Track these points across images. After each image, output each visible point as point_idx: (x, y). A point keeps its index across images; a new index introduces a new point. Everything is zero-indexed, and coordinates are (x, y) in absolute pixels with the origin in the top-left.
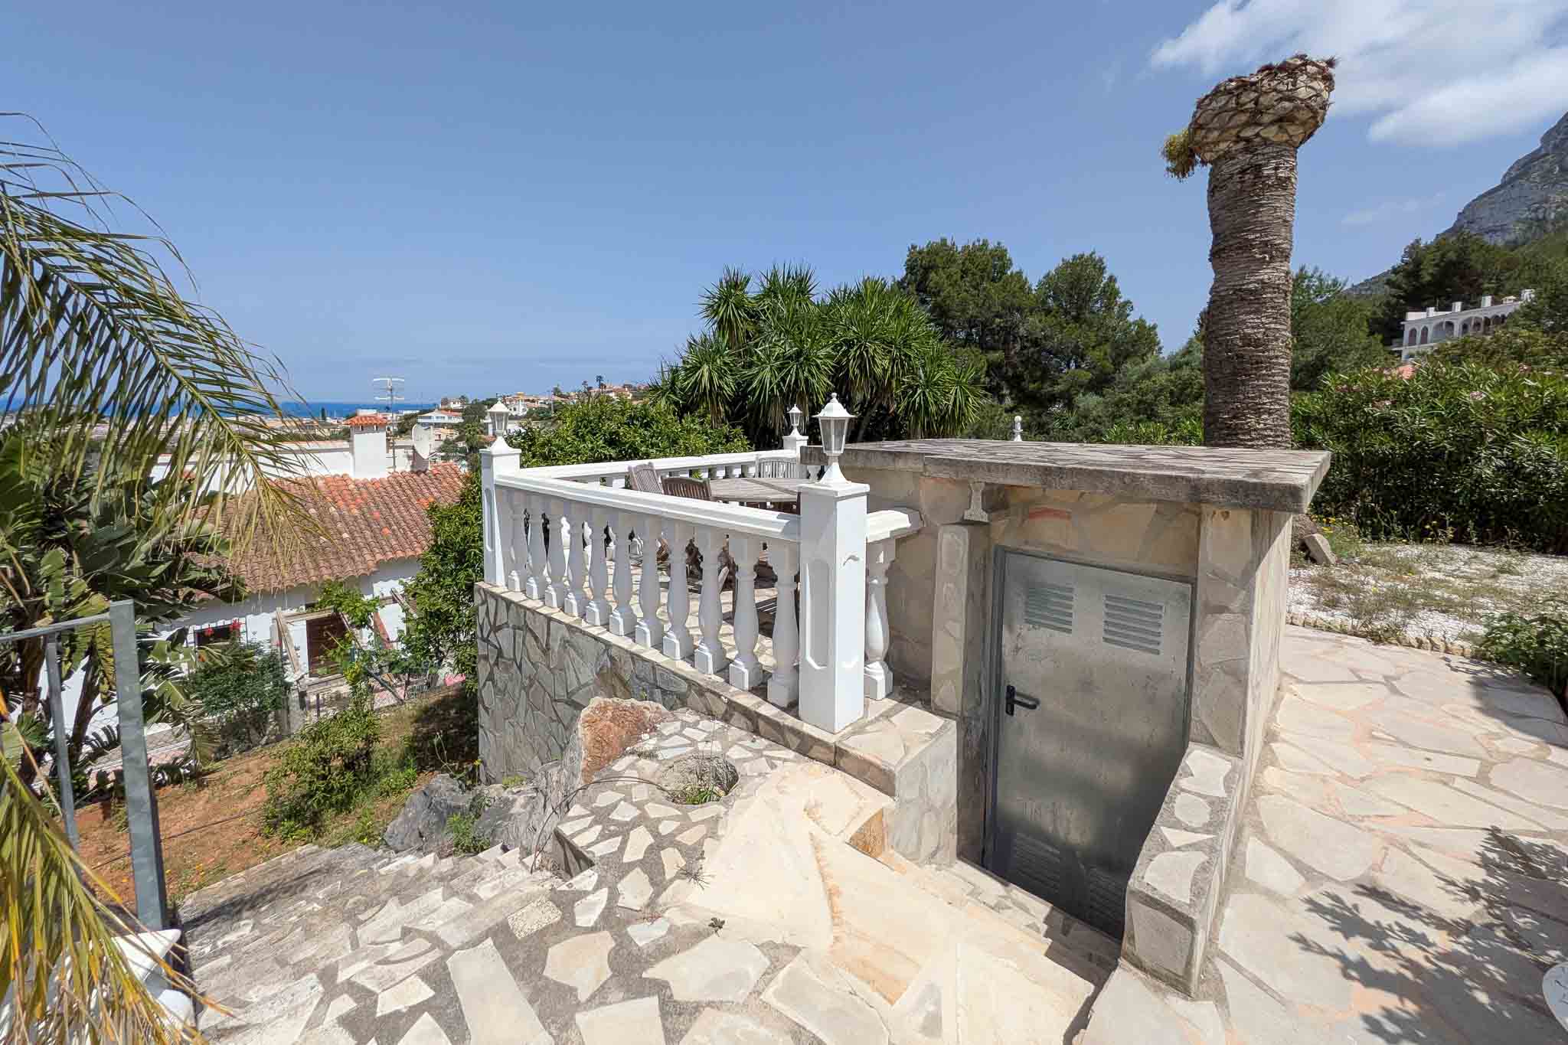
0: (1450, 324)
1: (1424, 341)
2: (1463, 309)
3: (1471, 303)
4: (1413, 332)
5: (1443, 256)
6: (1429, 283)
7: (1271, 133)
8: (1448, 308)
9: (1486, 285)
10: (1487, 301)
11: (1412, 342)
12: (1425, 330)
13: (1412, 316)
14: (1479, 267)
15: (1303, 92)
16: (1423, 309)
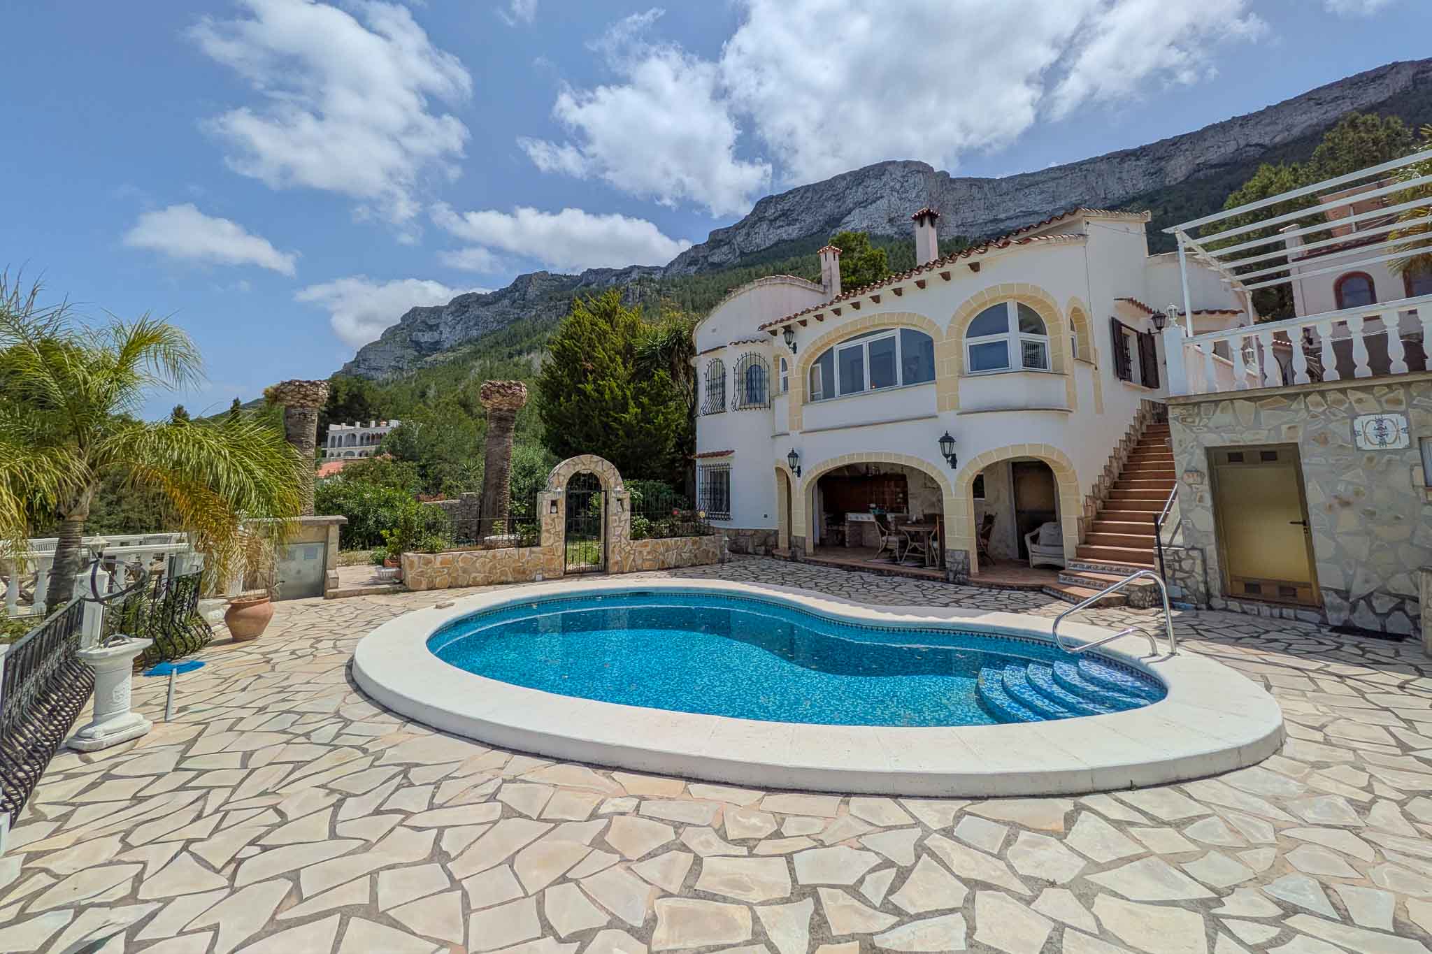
0: (354, 436)
1: (340, 445)
2: (361, 426)
3: (365, 424)
4: (333, 438)
5: (350, 390)
6: (342, 406)
7: (310, 403)
8: (353, 424)
9: (372, 413)
10: (373, 423)
11: (333, 446)
12: (340, 437)
13: (333, 427)
14: (369, 400)
15: (320, 393)
16: (339, 423)
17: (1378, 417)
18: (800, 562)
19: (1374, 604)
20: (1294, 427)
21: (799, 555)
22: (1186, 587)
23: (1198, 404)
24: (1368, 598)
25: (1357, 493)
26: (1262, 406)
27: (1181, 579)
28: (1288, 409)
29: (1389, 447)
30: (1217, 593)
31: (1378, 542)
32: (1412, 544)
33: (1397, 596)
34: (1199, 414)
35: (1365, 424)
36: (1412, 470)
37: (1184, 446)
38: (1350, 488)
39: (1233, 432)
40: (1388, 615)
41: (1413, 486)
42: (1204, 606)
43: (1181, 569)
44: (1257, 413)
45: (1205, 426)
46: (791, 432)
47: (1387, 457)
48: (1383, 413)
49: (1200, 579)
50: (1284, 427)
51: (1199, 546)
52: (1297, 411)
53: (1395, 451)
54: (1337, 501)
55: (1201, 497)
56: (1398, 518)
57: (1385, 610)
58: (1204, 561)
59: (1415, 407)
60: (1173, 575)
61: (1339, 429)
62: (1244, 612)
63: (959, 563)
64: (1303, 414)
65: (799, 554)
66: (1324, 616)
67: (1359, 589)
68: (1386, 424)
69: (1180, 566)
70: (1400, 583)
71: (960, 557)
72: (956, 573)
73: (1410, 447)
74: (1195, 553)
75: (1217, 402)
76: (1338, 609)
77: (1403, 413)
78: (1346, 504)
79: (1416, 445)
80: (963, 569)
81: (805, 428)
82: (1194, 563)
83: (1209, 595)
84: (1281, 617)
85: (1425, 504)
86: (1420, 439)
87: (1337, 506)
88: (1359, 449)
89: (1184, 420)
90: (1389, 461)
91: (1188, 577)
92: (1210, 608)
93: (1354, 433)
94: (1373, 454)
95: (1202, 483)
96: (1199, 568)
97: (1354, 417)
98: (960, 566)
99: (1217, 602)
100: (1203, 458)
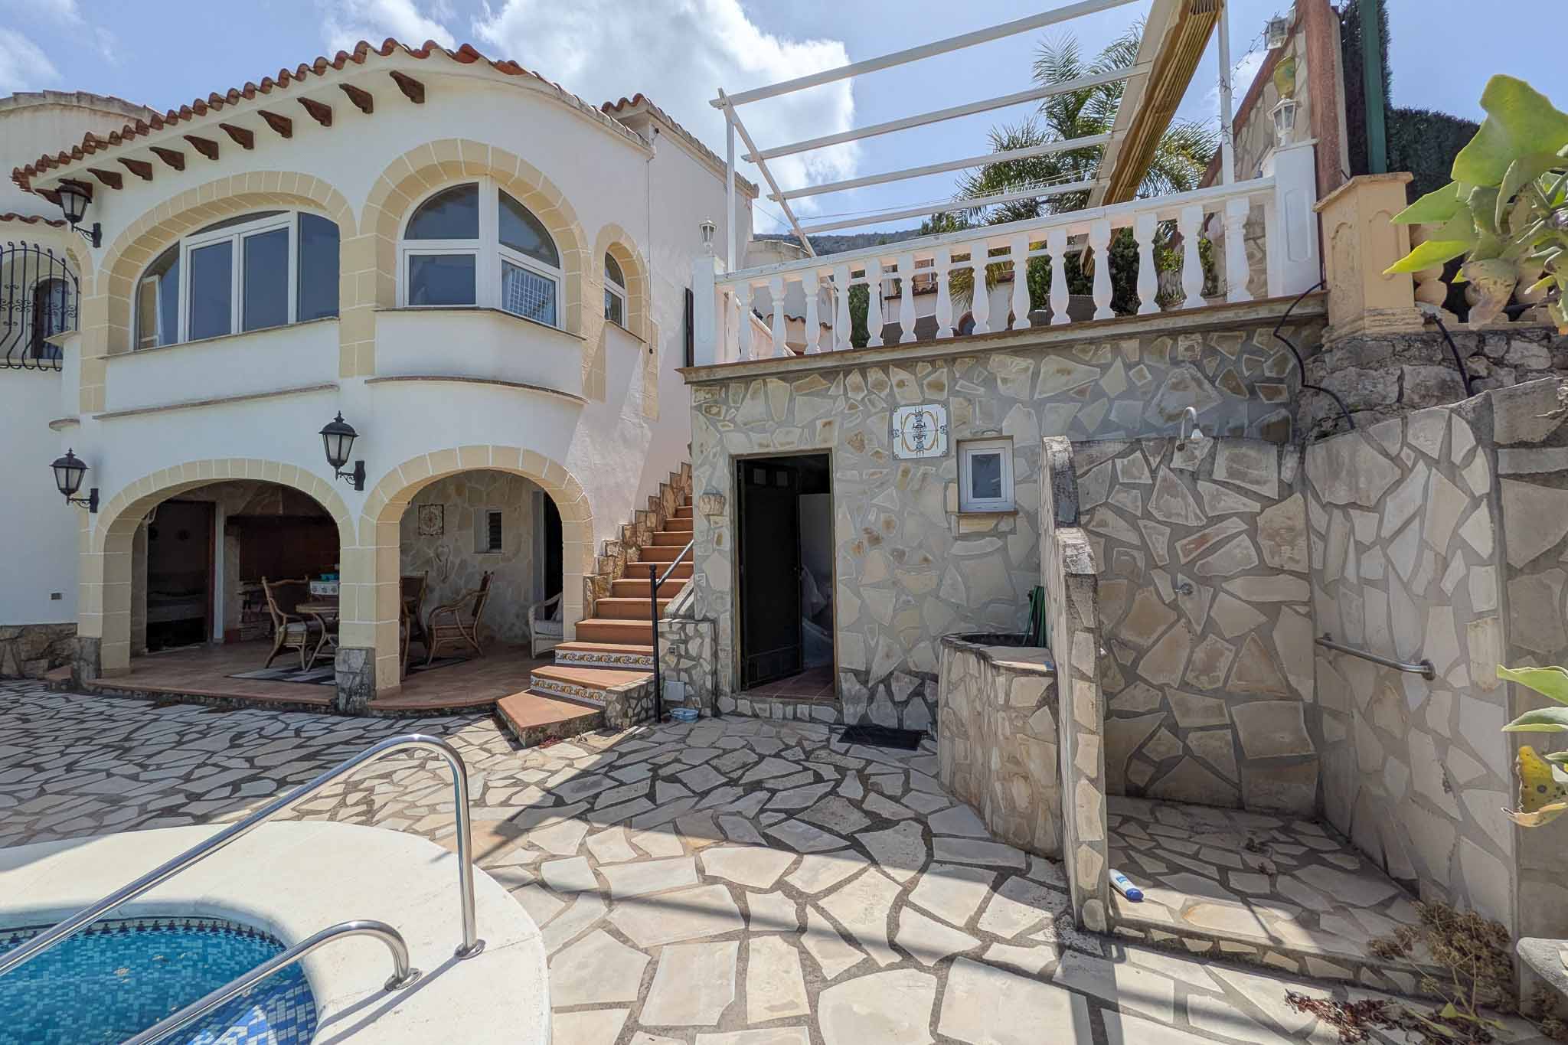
17: (918, 408)
18: (87, 693)
19: (893, 688)
20: (830, 423)
21: (87, 677)
22: (691, 682)
23: (724, 383)
24: (886, 681)
25: (888, 524)
26: (798, 389)
27: (686, 671)
28: (823, 394)
29: (927, 454)
30: (727, 689)
31: (904, 598)
32: (938, 597)
33: (916, 675)
34: (726, 402)
35: (903, 418)
36: (946, 488)
37: (705, 453)
38: (882, 516)
39: (764, 431)
40: (906, 703)
41: (946, 512)
42: (708, 712)
43: (687, 656)
44: (792, 399)
45: (732, 421)
46: (83, 418)
47: (922, 469)
48: (923, 403)
49: (708, 668)
50: (819, 424)
51: (711, 615)
52: (835, 398)
53: (931, 461)
54: (866, 536)
55: (720, 537)
56: (926, 560)
57: (904, 698)
58: (715, 639)
59: (957, 394)
60: (678, 663)
61: (876, 426)
62: (756, 716)
63: (355, 674)
64: (841, 404)
65: (84, 675)
66: (840, 712)
67: (879, 670)
68: (926, 419)
69: (687, 650)
70: (922, 658)
71: (357, 662)
72: (351, 693)
73: (946, 455)
74: (704, 627)
75: (747, 380)
76: (855, 700)
77: (945, 404)
78: (875, 540)
79: (953, 453)
80: (362, 684)
81: (110, 407)
82: (702, 643)
83: (716, 692)
84: (795, 718)
85: (956, 539)
86: (958, 442)
87: (866, 543)
88: (895, 458)
89: (708, 410)
90: (925, 476)
91: (694, 667)
92: (717, 713)
93: (892, 433)
94: (909, 464)
95: (721, 514)
96: (707, 653)
97: (894, 408)
98: (358, 679)
99: (726, 703)
100: (726, 471)
